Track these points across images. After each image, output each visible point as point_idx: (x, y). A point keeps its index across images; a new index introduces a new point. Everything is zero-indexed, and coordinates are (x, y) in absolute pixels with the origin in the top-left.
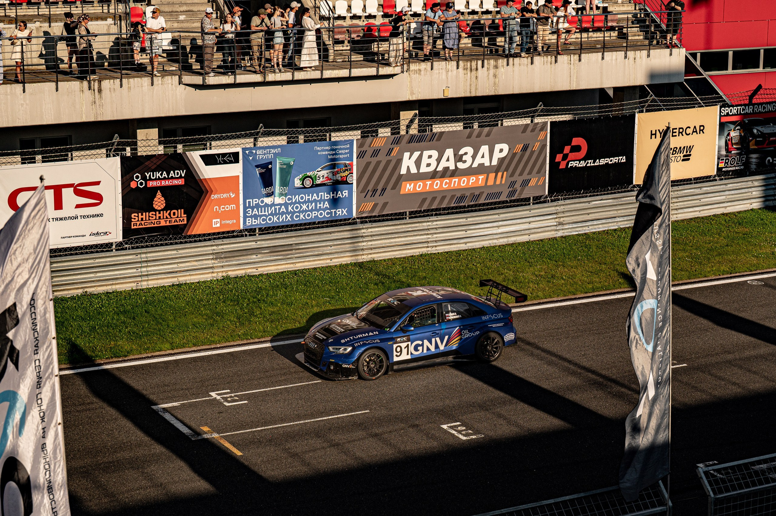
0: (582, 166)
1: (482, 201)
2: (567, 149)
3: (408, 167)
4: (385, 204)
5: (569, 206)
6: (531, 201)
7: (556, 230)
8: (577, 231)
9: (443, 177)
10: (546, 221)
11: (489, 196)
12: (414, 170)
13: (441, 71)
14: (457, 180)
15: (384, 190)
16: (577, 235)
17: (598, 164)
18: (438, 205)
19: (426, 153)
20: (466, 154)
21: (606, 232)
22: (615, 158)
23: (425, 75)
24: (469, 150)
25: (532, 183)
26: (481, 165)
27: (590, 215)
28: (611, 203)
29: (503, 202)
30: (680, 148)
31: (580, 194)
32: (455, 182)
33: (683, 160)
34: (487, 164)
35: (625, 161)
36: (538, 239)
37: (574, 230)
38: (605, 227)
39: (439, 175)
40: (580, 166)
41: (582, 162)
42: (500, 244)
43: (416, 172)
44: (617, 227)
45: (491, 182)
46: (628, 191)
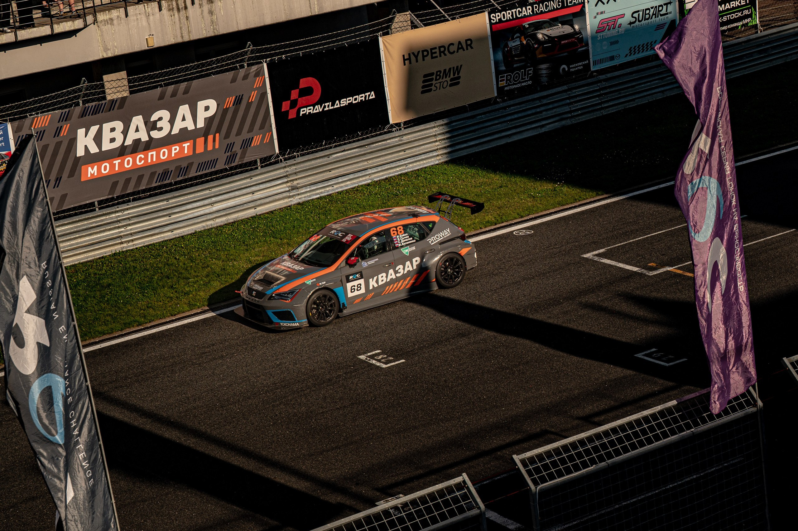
0: (318, 111)
1: (193, 173)
2: (294, 94)
3: (86, 146)
4: (64, 197)
5: (302, 165)
6: (259, 164)
7: (290, 197)
8: (318, 194)
9: (136, 152)
10: (275, 188)
11: (201, 166)
12: (94, 149)
13: (139, 17)
14: (154, 153)
15: (58, 179)
16: (318, 198)
17: (339, 106)
18: (135, 187)
19: (107, 127)
20: (160, 119)
21: (355, 190)
22: (360, 96)
23: (119, 24)
24: (165, 114)
25: (256, 142)
26: (184, 131)
27: (333, 172)
28: (358, 152)
29: (221, 171)
30: (445, 70)
31: (321, 146)
32: (152, 155)
33: (451, 85)
34: (191, 127)
35: (374, 97)
36: (267, 211)
37: (314, 193)
38: (355, 183)
39: (128, 150)
40: (315, 112)
41: (316, 107)
42: (218, 225)
43: (98, 151)
44: (370, 181)
45: (200, 149)
46: (385, 133)
